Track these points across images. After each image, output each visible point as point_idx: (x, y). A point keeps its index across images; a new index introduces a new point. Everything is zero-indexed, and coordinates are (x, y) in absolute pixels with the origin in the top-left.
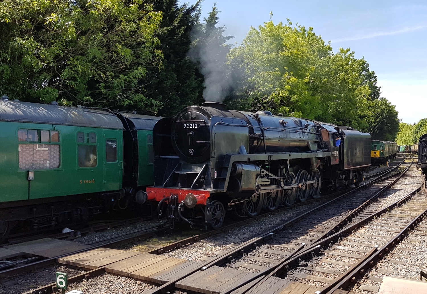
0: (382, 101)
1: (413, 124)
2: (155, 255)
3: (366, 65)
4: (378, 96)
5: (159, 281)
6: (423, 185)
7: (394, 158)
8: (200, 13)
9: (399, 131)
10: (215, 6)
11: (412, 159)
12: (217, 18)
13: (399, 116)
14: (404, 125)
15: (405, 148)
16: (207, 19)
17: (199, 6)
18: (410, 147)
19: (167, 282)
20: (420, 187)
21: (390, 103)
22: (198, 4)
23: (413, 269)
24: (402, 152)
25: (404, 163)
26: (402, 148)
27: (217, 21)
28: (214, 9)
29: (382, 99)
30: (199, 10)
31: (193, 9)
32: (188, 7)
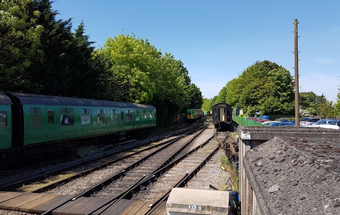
0: (192, 85)
1: (210, 99)
2: (37, 193)
3: (182, 64)
4: (190, 82)
5: (40, 211)
6: (215, 134)
7: (201, 119)
8: (72, 26)
9: (203, 103)
10: (82, 22)
11: (211, 119)
12: (83, 30)
13: (202, 95)
14: (206, 99)
15: (207, 112)
16: (77, 29)
17: (71, 22)
18: (209, 112)
19: (46, 211)
20: (214, 136)
21: (197, 87)
22: (70, 20)
23: (208, 184)
24: (205, 115)
25: (206, 121)
26: (205, 113)
27: (84, 31)
28: (82, 23)
29: (192, 84)
30: (71, 24)
31: (66, 23)
32: (62, 22)
